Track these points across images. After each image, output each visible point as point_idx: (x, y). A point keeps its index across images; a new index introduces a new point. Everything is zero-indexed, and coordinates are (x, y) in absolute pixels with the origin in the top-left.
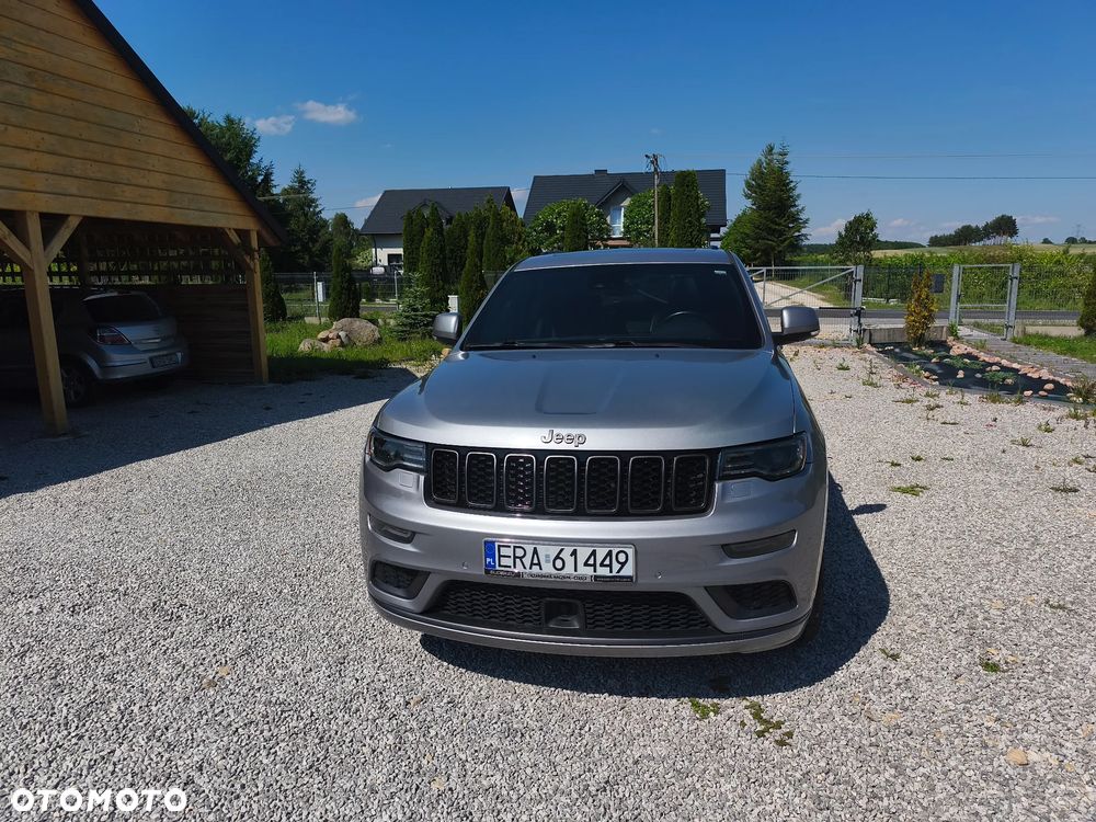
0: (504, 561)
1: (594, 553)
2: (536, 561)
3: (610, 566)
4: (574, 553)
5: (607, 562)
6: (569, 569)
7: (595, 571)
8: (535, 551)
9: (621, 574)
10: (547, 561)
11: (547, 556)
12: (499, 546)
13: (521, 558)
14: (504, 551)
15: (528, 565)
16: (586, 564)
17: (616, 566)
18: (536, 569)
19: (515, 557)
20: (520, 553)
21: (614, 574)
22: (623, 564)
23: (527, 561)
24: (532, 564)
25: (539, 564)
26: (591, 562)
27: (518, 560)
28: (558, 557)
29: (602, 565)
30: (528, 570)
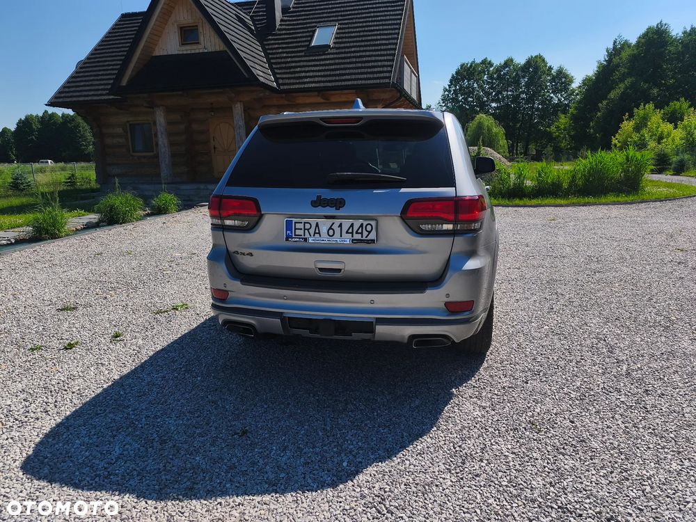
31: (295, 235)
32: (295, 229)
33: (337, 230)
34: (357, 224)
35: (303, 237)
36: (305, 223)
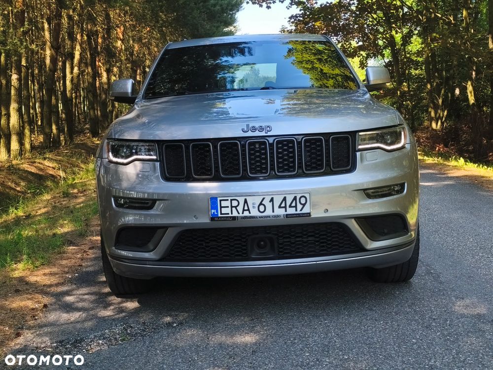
0: (224, 211)
1: (285, 199)
2: (246, 208)
3: (296, 207)
4: (272, 200)
5: (294, 204)
6: (269, 212)
7: (286, 211)
8: (246, 201)
9: (302, 212)
10: (254, 207)
11: (253, 204)
12: (221, 201)
13: (236, 207)
14: (224, 204)
15: (241, 211)
16: (280, 207)
17: (299, 207)
18: (246, 214)
19: (232, 207)
20: (235, 203)
21: (298, 212)
22: (304, 205)
23: (240, 209)
24: (244, 210)
25: (248, 210)
26: (283, 205)
27: (234, 209)
28: (261, 204)
29: (290, 206)
30: (241, 215)
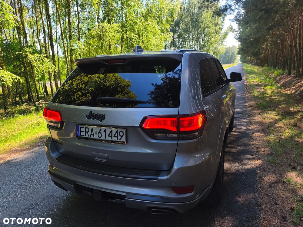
31: (81, 135)
32: (81, 131)
33: (103, 134)
34: (114, 131)
35: (85, 136)
36: (86, 128)
